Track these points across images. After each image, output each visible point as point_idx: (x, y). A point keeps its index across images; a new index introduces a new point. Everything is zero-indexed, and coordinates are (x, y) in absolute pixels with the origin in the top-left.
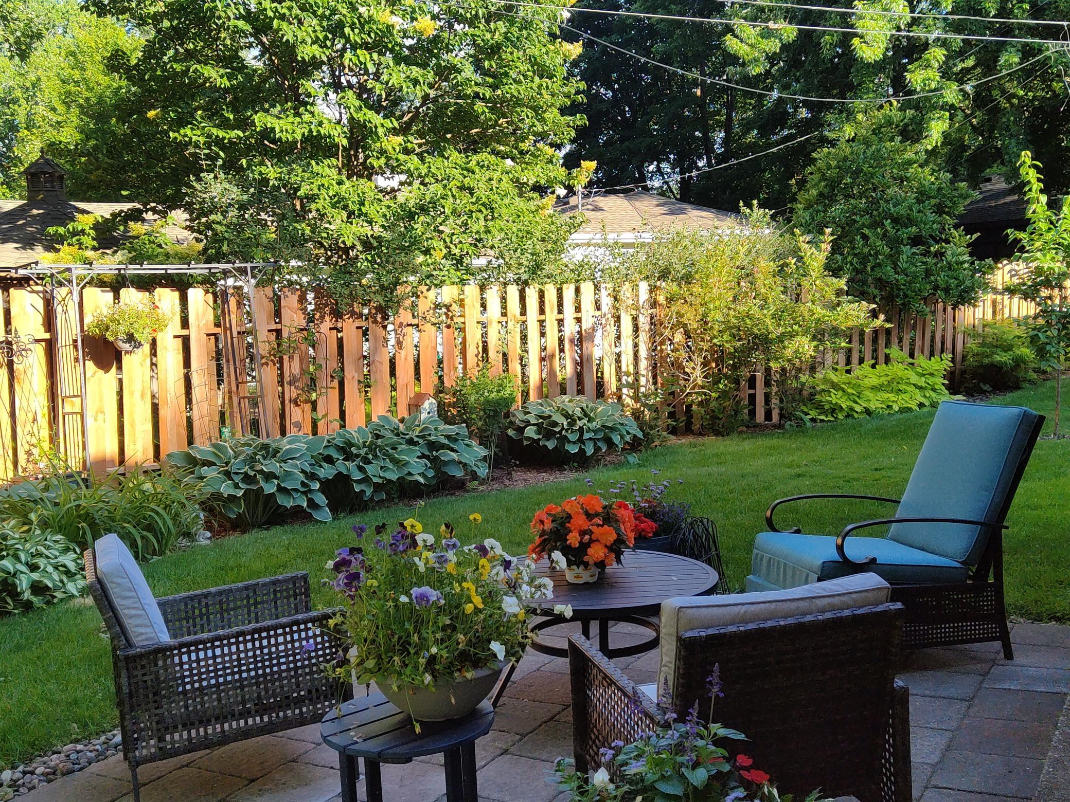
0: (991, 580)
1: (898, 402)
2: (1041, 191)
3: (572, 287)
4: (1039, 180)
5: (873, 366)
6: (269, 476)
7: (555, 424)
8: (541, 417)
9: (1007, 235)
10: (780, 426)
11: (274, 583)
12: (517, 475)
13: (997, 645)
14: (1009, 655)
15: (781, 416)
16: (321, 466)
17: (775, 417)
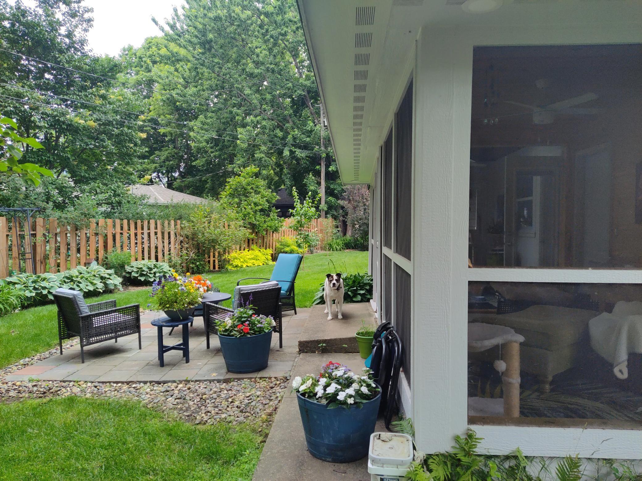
0: (292, 295)
1: (257, 263)
2: (298, 199)
3: (147, 221)
4: (297, 195)
5: (248, 251)
6: (44, 288)
7: (143, 271)
8: (138, 268)
9: (289, 211)
10: (219, 271)
11: (106, 302)
12: (130, 288)
13: (293, 311)
14: (296, 313)
15: (219, 268)
16: (63, 285)
17: (217, 269)
